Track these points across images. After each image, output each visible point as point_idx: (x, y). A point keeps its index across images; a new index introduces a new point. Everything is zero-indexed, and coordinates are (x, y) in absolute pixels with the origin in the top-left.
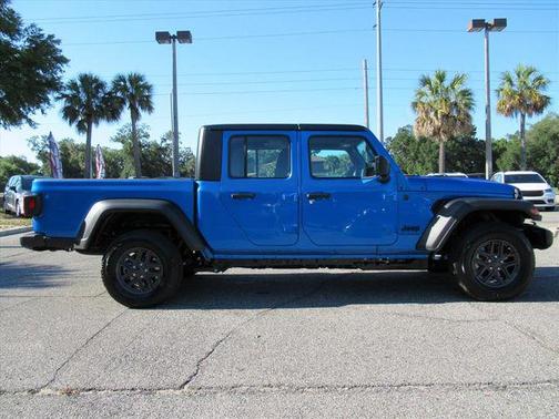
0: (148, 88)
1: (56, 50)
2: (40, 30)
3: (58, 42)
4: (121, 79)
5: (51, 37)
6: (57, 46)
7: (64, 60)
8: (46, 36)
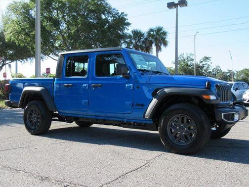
0: (165, 33)
1: (125, 20)
2: (117, 11)
3: (126, 15)
4: (152, 30)
5: (122, 13)
6: (125, 17)
7: (129, 24)
8: (120, 13)
